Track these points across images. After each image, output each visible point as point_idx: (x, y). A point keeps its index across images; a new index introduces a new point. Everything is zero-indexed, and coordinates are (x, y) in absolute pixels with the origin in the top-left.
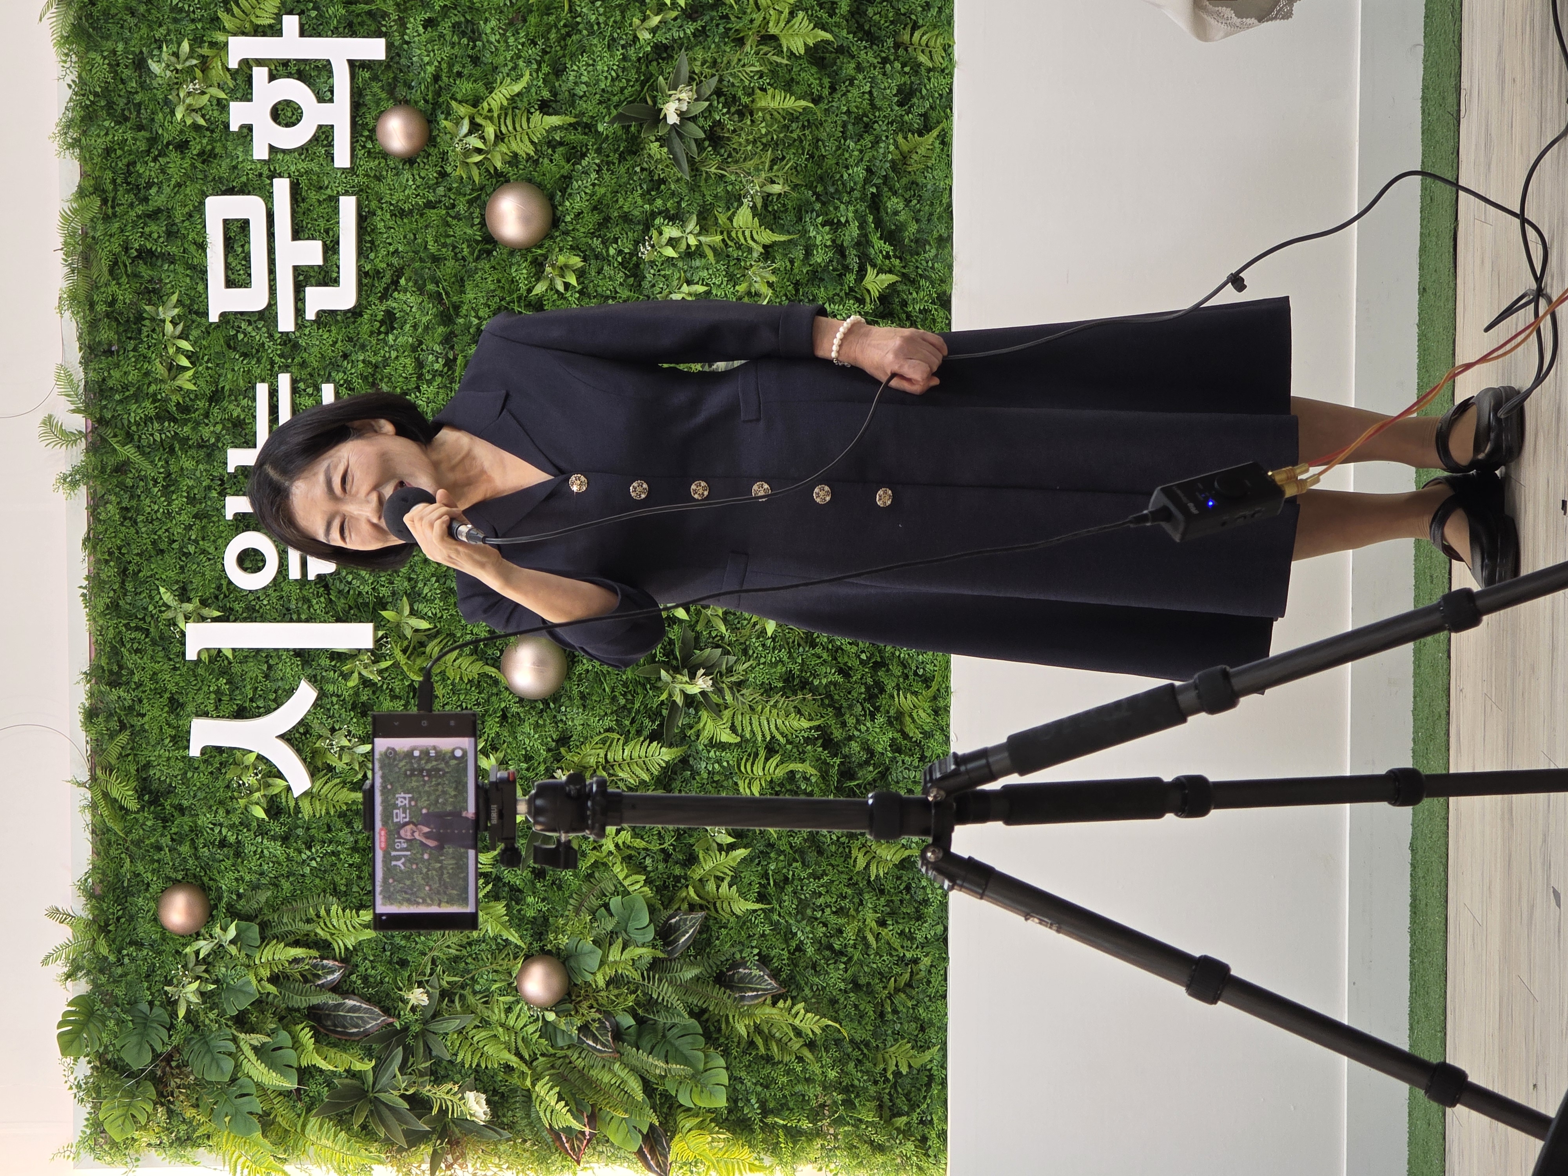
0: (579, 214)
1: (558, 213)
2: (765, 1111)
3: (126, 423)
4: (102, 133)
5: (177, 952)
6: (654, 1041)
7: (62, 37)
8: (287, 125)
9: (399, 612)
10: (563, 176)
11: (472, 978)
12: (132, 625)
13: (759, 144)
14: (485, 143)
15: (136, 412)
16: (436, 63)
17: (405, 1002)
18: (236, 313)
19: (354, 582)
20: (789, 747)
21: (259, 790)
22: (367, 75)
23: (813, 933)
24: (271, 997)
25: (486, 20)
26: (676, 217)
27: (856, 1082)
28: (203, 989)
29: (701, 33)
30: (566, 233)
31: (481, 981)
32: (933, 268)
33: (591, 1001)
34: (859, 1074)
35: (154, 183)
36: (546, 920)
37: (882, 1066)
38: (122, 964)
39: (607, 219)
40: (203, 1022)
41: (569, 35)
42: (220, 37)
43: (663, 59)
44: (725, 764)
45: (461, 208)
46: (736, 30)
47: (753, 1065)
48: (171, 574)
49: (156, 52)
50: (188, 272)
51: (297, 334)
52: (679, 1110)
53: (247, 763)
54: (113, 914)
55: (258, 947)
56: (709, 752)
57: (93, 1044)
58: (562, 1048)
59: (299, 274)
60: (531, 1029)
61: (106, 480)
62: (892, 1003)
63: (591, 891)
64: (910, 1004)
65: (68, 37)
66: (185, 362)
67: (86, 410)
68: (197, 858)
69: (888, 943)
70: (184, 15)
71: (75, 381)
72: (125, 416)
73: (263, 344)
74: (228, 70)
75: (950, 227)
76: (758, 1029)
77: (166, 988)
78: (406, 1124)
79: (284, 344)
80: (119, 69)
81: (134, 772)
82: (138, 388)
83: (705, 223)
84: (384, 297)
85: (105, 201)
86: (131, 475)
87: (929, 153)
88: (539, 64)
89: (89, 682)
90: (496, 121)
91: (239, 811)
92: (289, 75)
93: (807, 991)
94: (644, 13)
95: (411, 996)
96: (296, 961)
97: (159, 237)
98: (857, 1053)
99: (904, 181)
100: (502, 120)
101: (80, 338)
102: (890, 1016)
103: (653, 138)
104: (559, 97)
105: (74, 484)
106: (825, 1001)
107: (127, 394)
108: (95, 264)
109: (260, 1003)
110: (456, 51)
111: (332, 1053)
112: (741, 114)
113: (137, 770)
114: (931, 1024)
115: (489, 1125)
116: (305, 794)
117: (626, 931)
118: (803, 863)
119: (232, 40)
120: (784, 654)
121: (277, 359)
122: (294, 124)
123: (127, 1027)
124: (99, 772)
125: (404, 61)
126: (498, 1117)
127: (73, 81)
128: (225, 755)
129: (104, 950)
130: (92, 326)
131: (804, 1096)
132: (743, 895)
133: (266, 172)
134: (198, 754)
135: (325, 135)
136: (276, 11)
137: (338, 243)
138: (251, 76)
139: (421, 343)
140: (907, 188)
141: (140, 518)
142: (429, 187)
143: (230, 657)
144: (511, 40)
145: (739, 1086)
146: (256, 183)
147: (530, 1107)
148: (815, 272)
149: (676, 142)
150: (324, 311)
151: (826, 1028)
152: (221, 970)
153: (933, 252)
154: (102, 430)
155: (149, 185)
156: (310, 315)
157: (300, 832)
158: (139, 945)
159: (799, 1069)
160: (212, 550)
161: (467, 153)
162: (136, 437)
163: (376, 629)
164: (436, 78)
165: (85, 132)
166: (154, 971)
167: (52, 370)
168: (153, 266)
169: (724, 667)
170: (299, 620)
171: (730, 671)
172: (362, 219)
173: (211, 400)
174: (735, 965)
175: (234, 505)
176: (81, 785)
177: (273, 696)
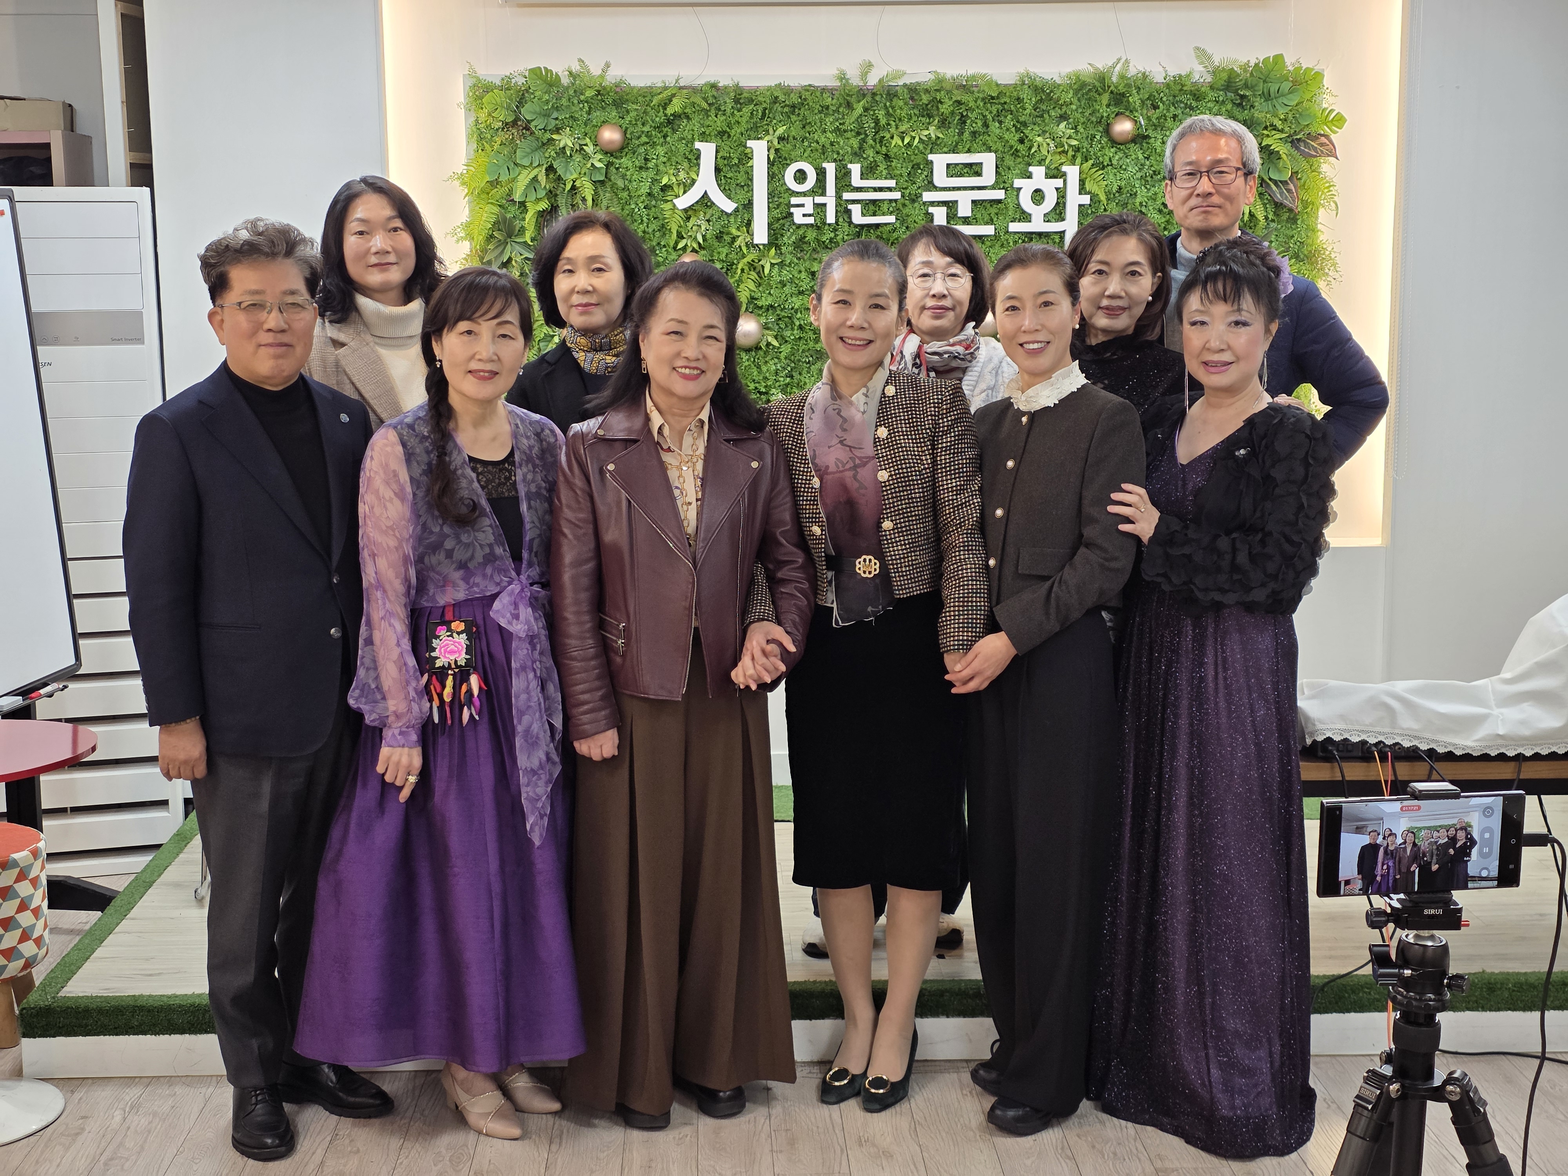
3: (874, 108)
4: (1028, 96)
5: (586, 135)
7: (1080, 75)
8: (1032, 198)
9: (773, 258)
12: (766, 111)
15: (881, 114)
18: (932, 169)
19: (789, 233)
21: (677, 180)
24: (564, 186)
28: (567, 149)
35: (1002, 124)
38: (579, 103)
40: (549, 148)
42: (1079, 160)
48: (793, 133)
49: (1070, 126)
50: (954, 143)
51: (921, 202)
53: (691, 174)
54: (607, 98)
55: (591, 179)
57: (534, 86)
59: (953, 204)
61: (842, 97)
65: (1079, 78)
66: (907, 141)
67: (880, 85)
68: (638, 146)
70: (1090, 142)
71: (896, 80)
72: (877, 108)
73: (916, 184)
74: (1060, 165)
77: (567, 128)
79: (916, 195)
81: (686, 111)
82: (893, 115)
85: (993, 98)
86: (846, 110)
89: (733, 86)
91: (665, 169)
92: (1058, 199)
96: (584, 199)
97: (973, 127)
101: (918, 84)
105: (841, 79)
107: (890, 109)
108: (960, 91)
109: (560, 180)
111: (534, 220)
113: (687, 113)
116: (674, 205)
119: (1077, 167)
121: (908, 191)
122: (1032, 201)
123: (544, 105)
124: (684, 91)
127: (1055, 81)
128: (695, 161)
129: (589, 93)
130: (927, 91)
133: (1007, 185)
134: (695, 147)
135: (1026, 217)
136: (1092, 192)
137: (971, 224)
138: (1057, 178)
141: (823, 116)
143: (749, 165)
146: (1001, 180)
150: (933, 215)
152: (578, 158)
154: (869, 95)
155: (1000, 122)
156: (931, 210)
157: (653, 203)
158: (589, 113)
160: (806, 155)
162: (866, 114)
163: (764, 245)
165: (1029, 87)
166: (576, 121)
167: (902, 68)
168: (957, 124)
170: (769, 202)
173: (886, 155)
175: (830, 168)
176: (677, 81)
177: (727, 188)
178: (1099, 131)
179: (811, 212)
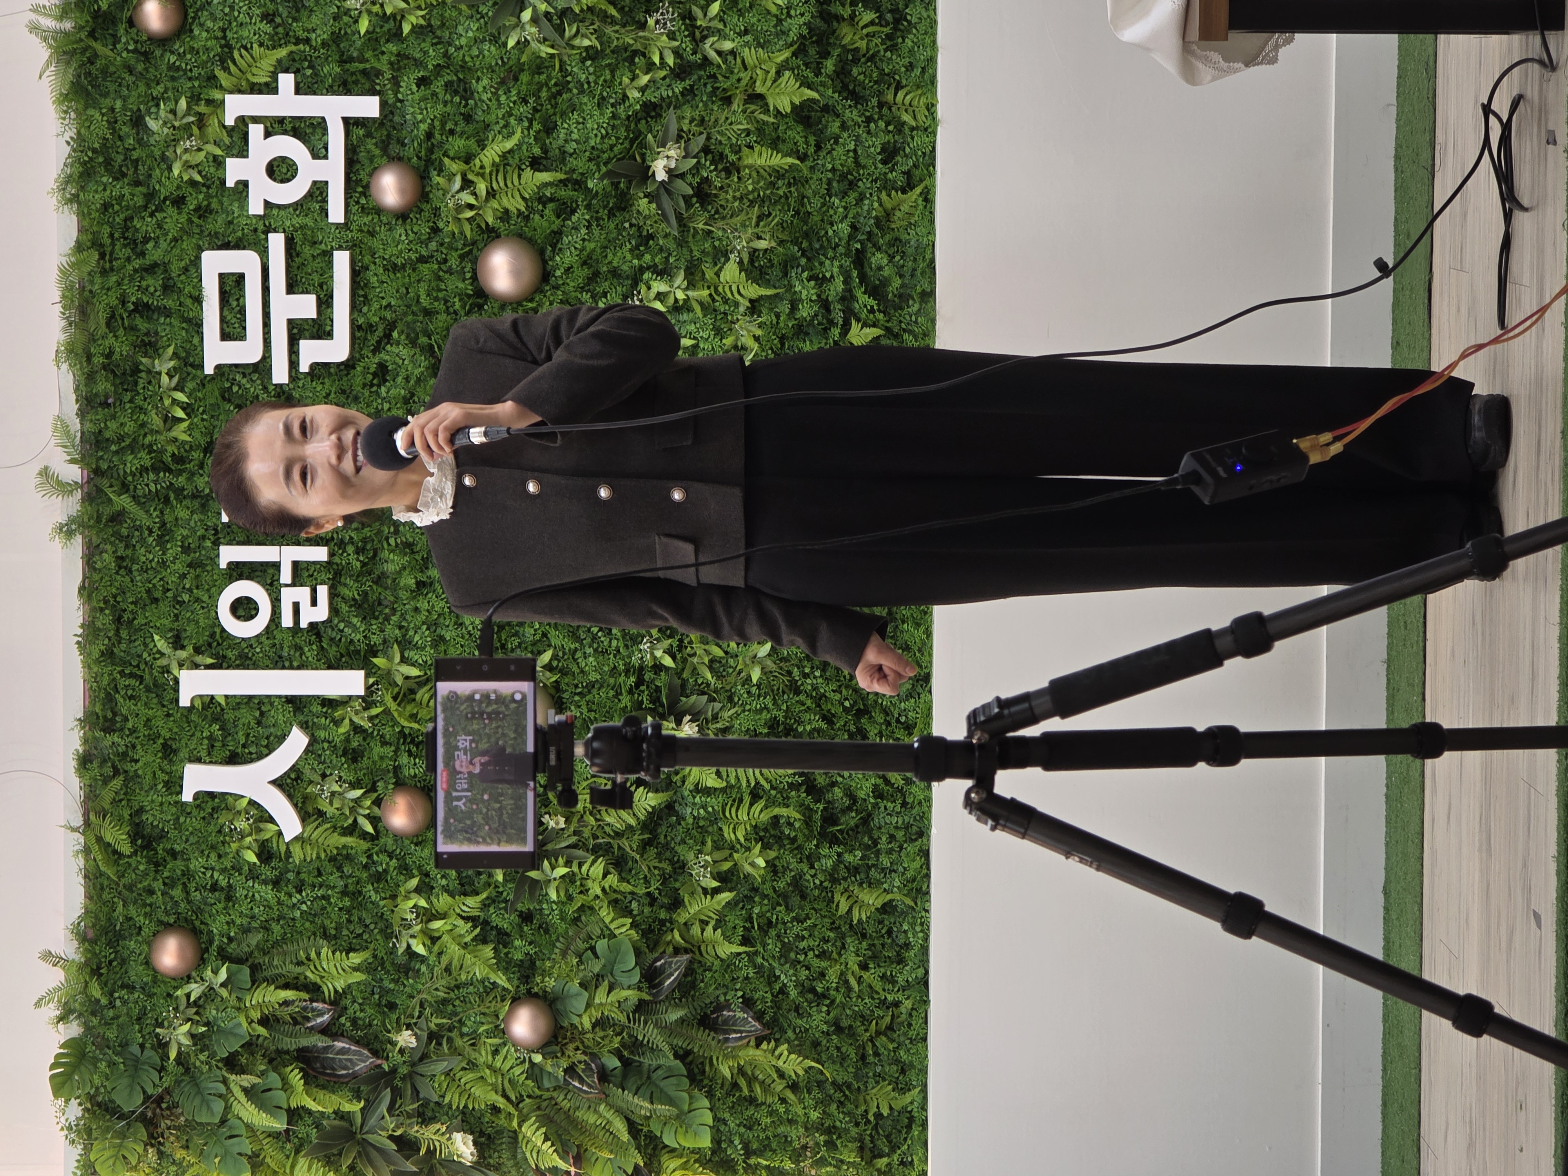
0: (569, 268)
1: (549, 268)
2: (748, 1152)
3: (122, 473)
4: (100, 188)
5: (169, 995)
6: (639, 1083)
7: (61, 94)
8: (283, 181)
9: (390, 659)
10: (553, 232)
11: (460, 1021)
12: (127, 672)
13: (745, 201)
14: (477, 199)
15: (132, 463)
16: (429, 121)
17: (394, 1044)
18: (231, 365)
19: (346, 630)
20: (773, 792)
21: (250, 834)
22: (361, 132)
23: (795, 975)
24: (261, 1039)
25: (478, 79)
26: (664, 272)
27: (838, 1124)
28: (194, 1031)
29: (690, 92)
30: (556, 287)
31: (469, 1023)
32: (916, 322)
33: (578, 1043)
34: (841, 1116)
35: (150, 238)
36: (533, 963)
37: (863, 1108)
38: (114, 1007)
39: (596, 274)
40: (194, 1064)
41: (560, 93)
42: (217, 95)
43: (652, 117)
44: (710, 809)
45: (454, 262)
46: (724, 89)
47: (736, 1106)
48: (166, 622)
49: (153, 110)
50: (184, 325)
51: (291, 386)
52: (664, 1151)
53: (238, 808)
54: (106, 957)
55: (249, 990)
56: (694, 797)
57: (84, 1087)
58: (548, 1090)
59: (293, 328)
60: (517, 1071)
61: (101, 530)
62: (874, 1045)
63: (577, 934)
64: (891, 1047)
65: (67, 95)
66: (180, 414)
67: (82, 460)
68: (189, 902)
69: (870, 987)
70: (181, 73)
71: (72, 432)
72: (121, 466)
73: (257, 396)
74: (224, 127)
75: (933, 282)
76: (741, 1071)
77: (158, 1030)
78: (394, 1164)
79: (278, 396)
80: (117, 126)
81: (127, 817)
82: (134, 439)
83: (693, 276)
84: (377, 350)
85: (102, 256)
86: (125, 525)
87: (912, 211)
88: (530, 122)
89: (83, 728)
90: (487, 177)
91: (231, 855)
92: (285, 132)
93: (790, 1034)
94: (633, 72)
95: (399, 1039)
96: (286, 1003)
97: (156, 291)
98: (838, 1095)
99: (888, 237)
100: (494, 177)
101: (76, 390)
102: (871, 1059)
103: (642, 195)
104: (550, 154)
105: (70, 534)
106: (808, 1043)
107: (123, 444)
108: (92, 317)
109: (250, 1046)
110: (448, 108)
111: (321, 1094)
112: (728, 172)
113: (131, 815)
114: (912, 1066)
115: (477, 1165)
116: (296, 839)
117: (612, 974)
118: (787, 907)
119: (228, 97)
120: (769, 701)
122: (288, 180)
123: (118, 1069)
124: (92, 817)
125: (397, 119)
126: (485, 1158)
127: (72, 138)
128: (217, 800)
129: (96, 991)
130: (90, 377)
131: (786, 1137)
132: (728, 939)
133: (261, 227)
134: (191, 800)
135: (319, 191)
136: (272, 69)
137: (332, 297)
138: (247, 133)
139: (413, 395)
140: (890, 245)
141: (135, 567)
142: (422, 243)
143: (223, 703)
144: (503, 98)
145: (722, 1128)
146: (251, 238)
147: (516, 1148)
148: (800, 326)
149: (665, 199)
150: (317, 364)
151: (808, 1070)
152: (211, 1012)
153: (916, 307)
154: (98, 480)
155: (146, 240)
156: (304, 368)
157: (291, 876)
158: (131, 988)
159: (782, 1110)
160: (205, 598)
161: (459, 208)
162: (132, 487)
163: (367, 676)
164: (429, 135)
165: (82, 188)
166: (145, 1014)
167: (50, 420)
168: (149, 319)
169: (710, 714)
170: (291, 668)
171: (715, 717)
172: (355, 274)
174: (719, 1008)
175: (229, 554)
176: (74, 830)
177: (265, 742)
178: (162, 55)
179: (306, 591)
